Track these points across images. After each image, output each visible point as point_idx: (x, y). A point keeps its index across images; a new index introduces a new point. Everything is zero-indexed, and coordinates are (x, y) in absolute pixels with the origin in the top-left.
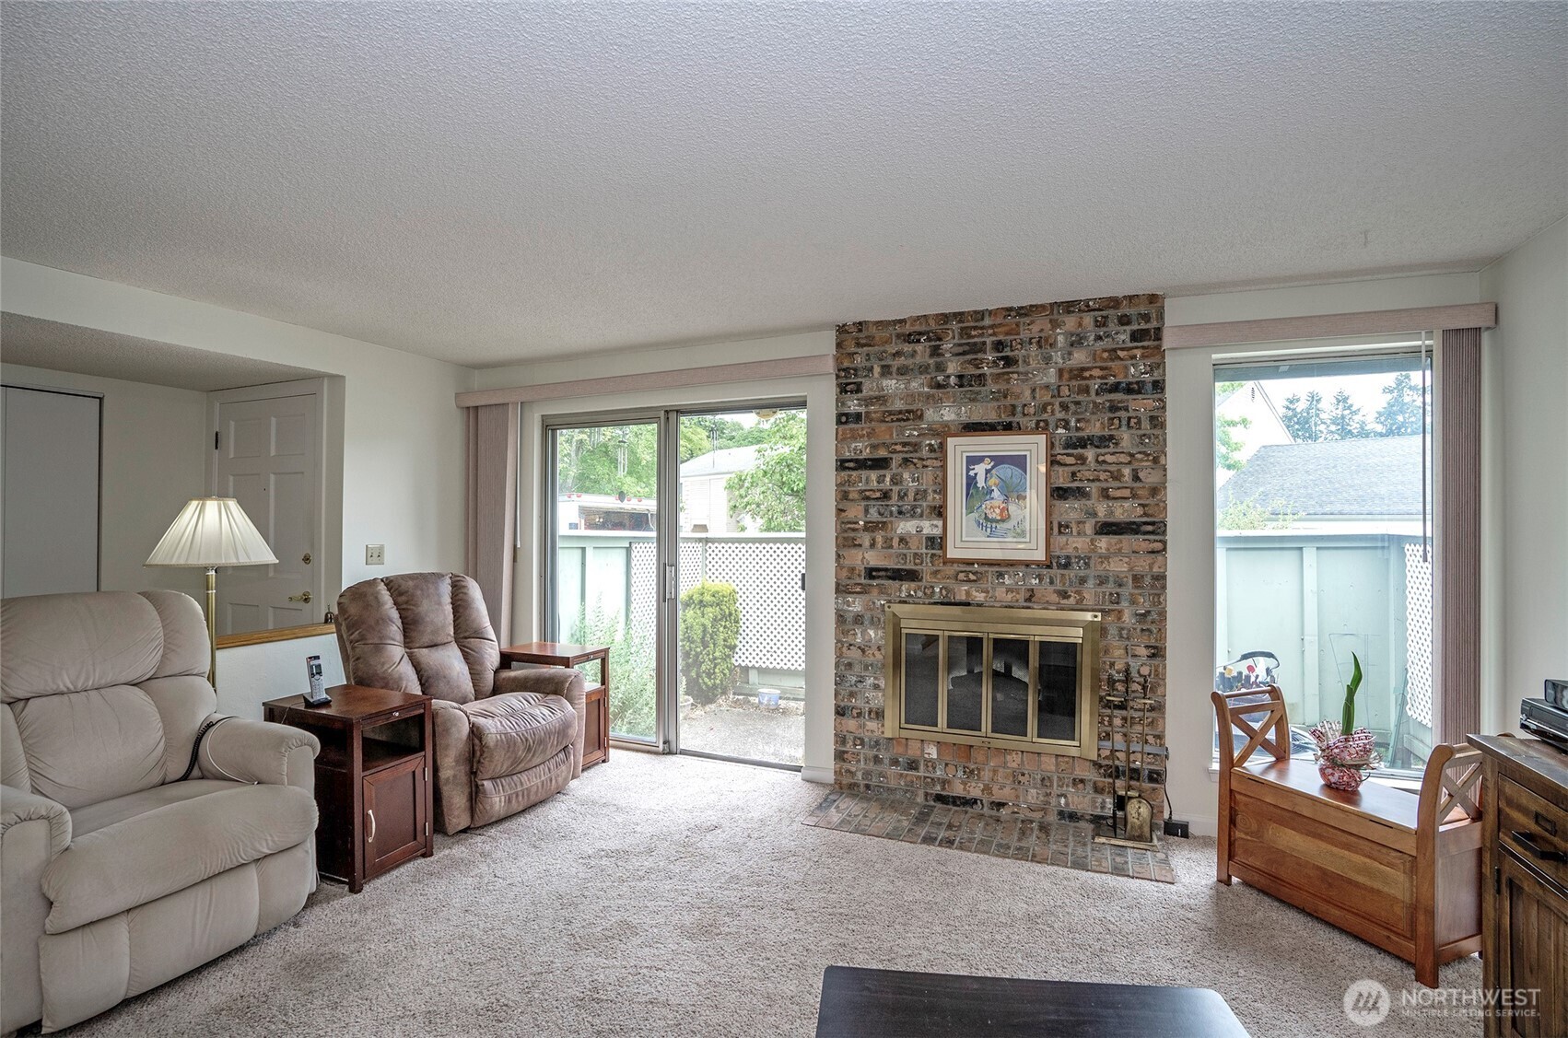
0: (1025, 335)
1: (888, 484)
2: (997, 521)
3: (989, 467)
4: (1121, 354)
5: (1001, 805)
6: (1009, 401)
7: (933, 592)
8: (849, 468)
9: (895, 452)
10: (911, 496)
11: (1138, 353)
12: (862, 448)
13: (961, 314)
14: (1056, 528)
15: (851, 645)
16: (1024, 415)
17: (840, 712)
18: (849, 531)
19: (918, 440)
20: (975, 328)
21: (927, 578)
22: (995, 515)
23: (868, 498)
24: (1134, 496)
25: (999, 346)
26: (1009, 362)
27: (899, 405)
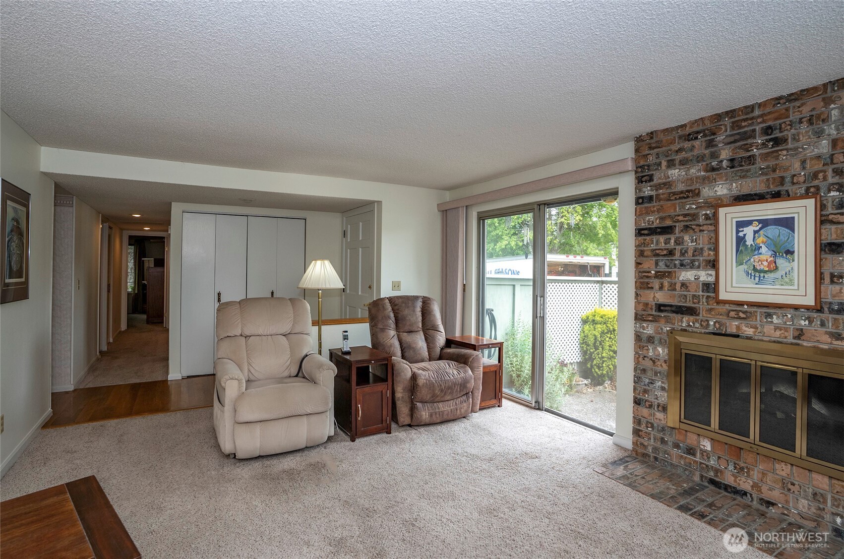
0: (794, 117)
1: (673, 244)
2: (765, 272)
3: (757, 228)
5: (771, 504)
6: (778, 174)
7: (708, 325)
8: (644, 235)
9: (678, 221)
10: (690, 253)
12: (653, 220)
13: (733, 111)
14: (827, 278)
15: (645, 357)
16: (793, 184)
17: (637, 402)
18: (645, 278)
19: (696, 211)
20: (746, 119)
21: (703, 314)
22: (764, 266)
23: (658, 255)
25: (768, 130)
26: (777, 142)
27: (681, 187)
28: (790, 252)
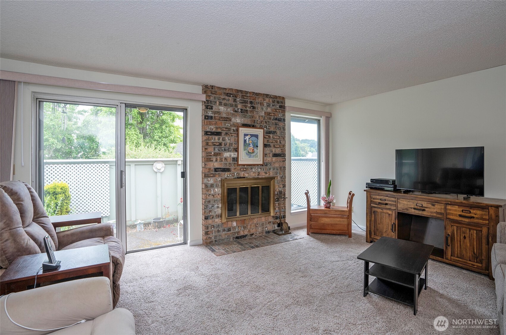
0: (257, 101)
1: (221, 140)
2: (251, 153)
3: (249, 137)
4: (277, 111)
5: (253, 234)
6: (254, 119)
7: (234, 175)
8: (209, 135)
9: (223, 130)
10: (228, 145)
11: (281, 111)
12: (213, 128)
13: (242, 91)
14: (265, 155)
15: (209, 195)
16: (257, 123)
17: (206, 218)
18: (209, 156)
19: (230, 127)
20: (245, 96)
21: (233, 170)
22: (251, 151)
23: (215, 145)
24: (280, 147)
25: (251, 103)
26: (254, 108)
27: (224, 115)
28: (257, 146)
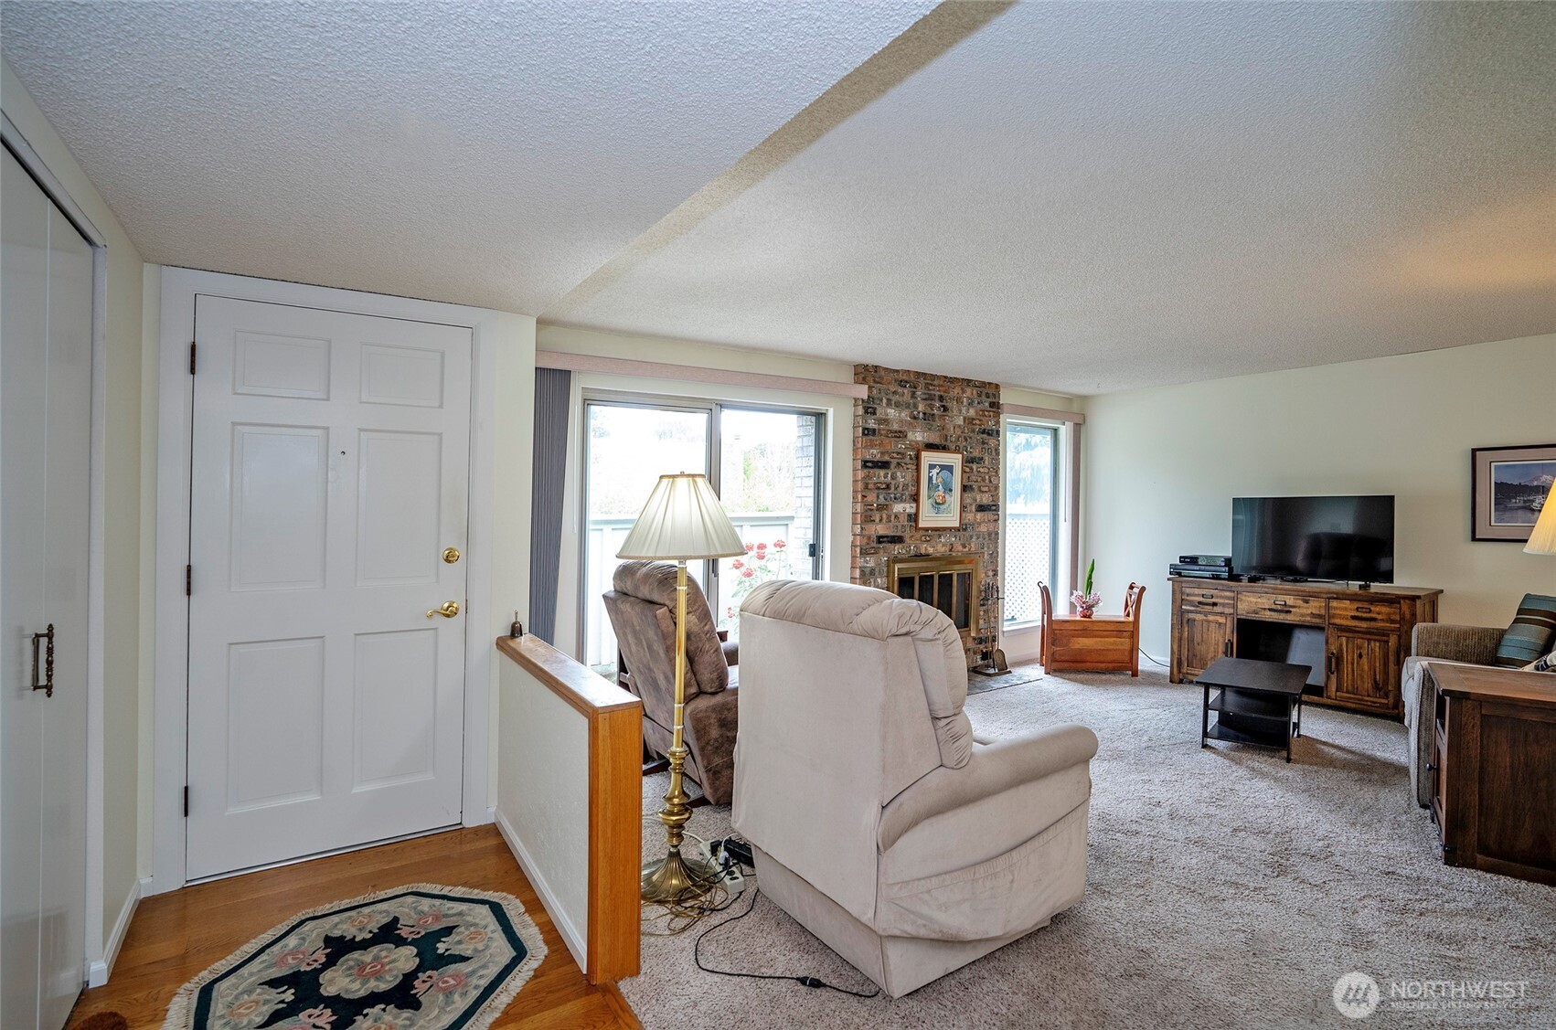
0: (951, 394)
1: (889, 479)
2: (940, 504)
3: (938, 471)
4: (986, 413)
6: (945, 432)
7: (910, 549)
8: (870, 467)
9: (893, 458)
10: (901, 487)
11: (991, 414)
12: (874, 454)
13: (925, 374)
14: (963, 508)
16: (951, 442)
18: (868, 510)
19: (905, 451)
20: (931, 385)
21: (908, 540)
22: (939, 500)
23: (878, 488)
24: (989, 491)
25: (941, 399)
26: (946, 409)
27: (896, 427)
28: (951, 490)
